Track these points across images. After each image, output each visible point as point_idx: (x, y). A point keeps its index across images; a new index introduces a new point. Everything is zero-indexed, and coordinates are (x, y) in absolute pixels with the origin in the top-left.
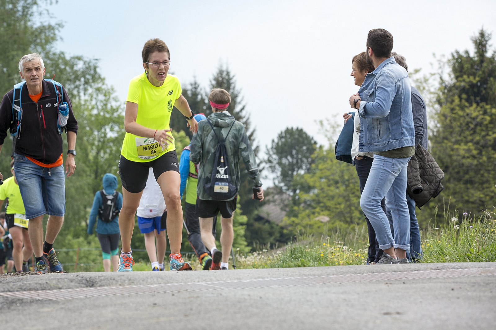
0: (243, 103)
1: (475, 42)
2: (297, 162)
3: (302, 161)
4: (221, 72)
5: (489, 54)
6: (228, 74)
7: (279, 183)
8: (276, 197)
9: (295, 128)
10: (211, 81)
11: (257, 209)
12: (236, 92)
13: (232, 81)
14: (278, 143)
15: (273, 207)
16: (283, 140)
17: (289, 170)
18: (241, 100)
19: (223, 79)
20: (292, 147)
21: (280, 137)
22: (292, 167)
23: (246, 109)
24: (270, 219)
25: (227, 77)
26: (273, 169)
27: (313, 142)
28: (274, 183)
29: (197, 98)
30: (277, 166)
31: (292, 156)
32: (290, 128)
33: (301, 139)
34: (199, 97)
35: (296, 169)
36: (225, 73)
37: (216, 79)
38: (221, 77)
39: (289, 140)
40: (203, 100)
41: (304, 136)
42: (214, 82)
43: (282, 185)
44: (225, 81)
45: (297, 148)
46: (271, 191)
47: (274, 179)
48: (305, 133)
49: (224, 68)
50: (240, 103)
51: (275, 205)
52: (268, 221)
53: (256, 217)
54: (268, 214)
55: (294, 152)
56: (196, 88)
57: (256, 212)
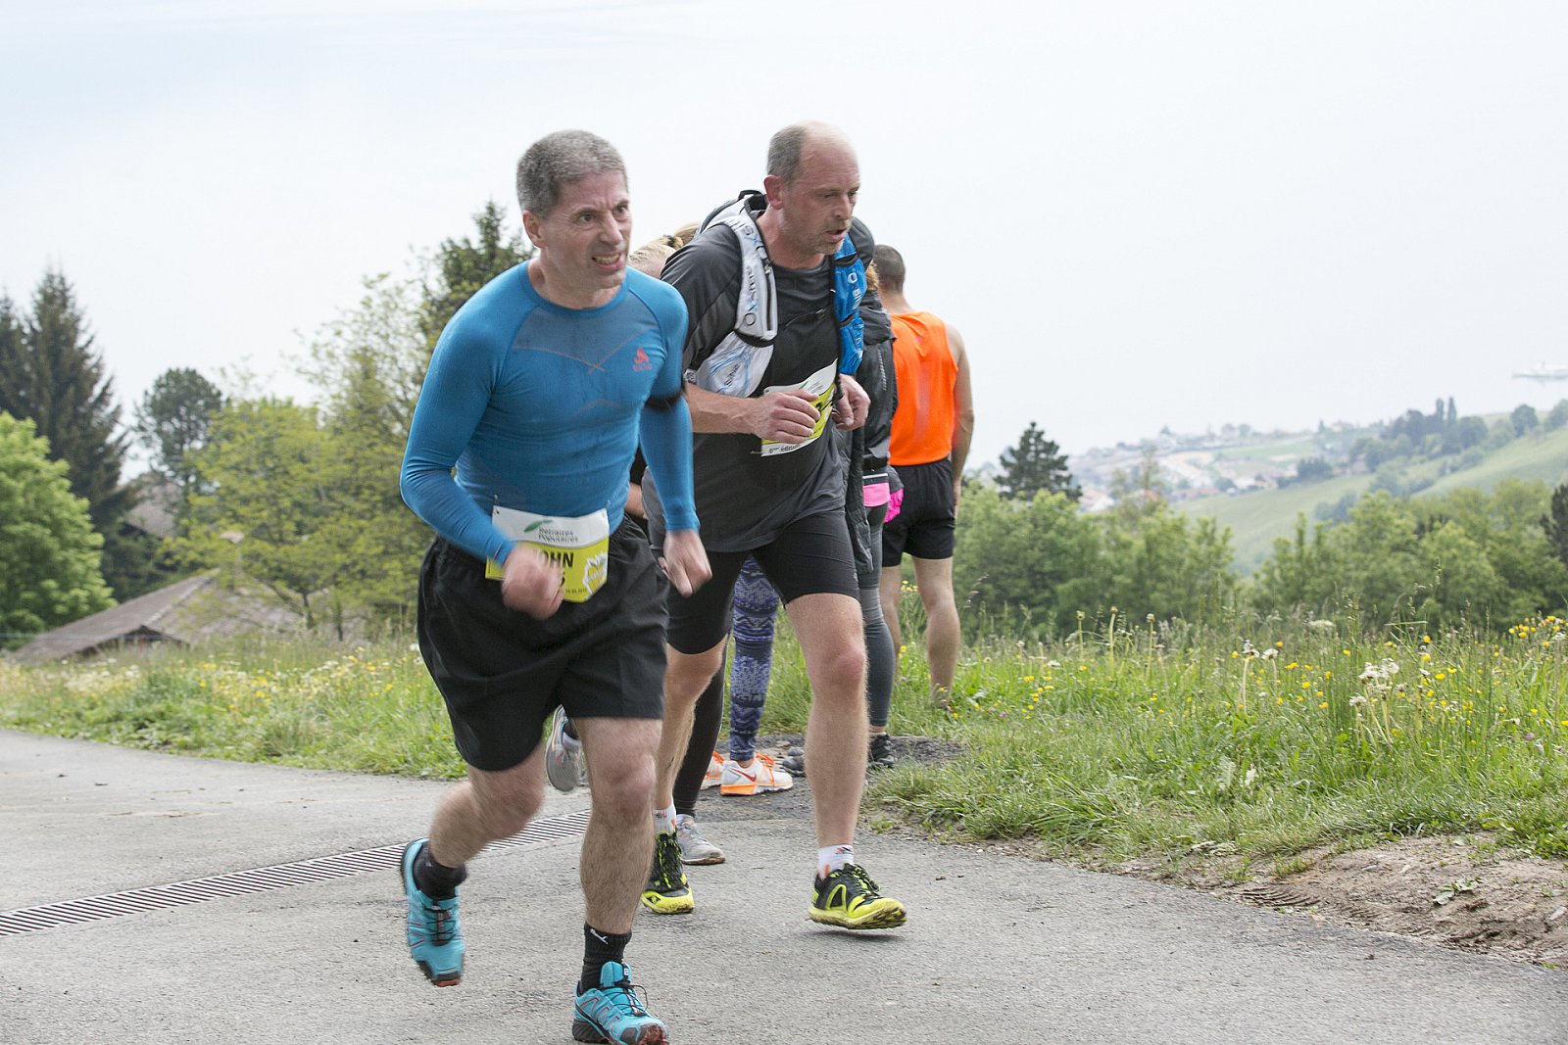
0: (91, 331)
1: (480, 223)
2: (189, 429)
3: (198, 426)
4: (50, 278)
5: (503, 243)
6: (62, 281)
7: (160, 464)
8: (156, 490)
9: (183, 368)
10: (33, 295)
11: (121, 514)
12: (77, 313)
13: (69, 294)
14: (154, 397)
15: (151, 508)
16: (163, 390)
17: (176, 442)
18: (88, 326)
19: (54, 289)
20: (179, 402)
21: (159, 386)
22: (181, 436)
23: (95, 341)
24: (147, 528)
25: (60, 287)
26: (147, 441)
27: (214, 392)
28: (151, 466)
29: (9, 325)
30: (155, 437)
31: (180, 419)
32: (174, 369)
33: (194, 388)
34: (14, 324)
35: (188, 440)
36: (57, 281)
37: (42, 292)
38: (51, 287)
39: (174, 391)
40: (20, 328)
41: (199, 381)
42: (39, 297)
43: (164, 468)
44: (57, 294)
45: (188, 403)
46: (145, 479)
47: (151, 458)
48: (200, 377)
49: (55, 272)
50: (84, 331)
51: (154, 504)
52: (143, 533)
53: (121, 528)
54: (143, 521)
55: (183, 411)
56: (7, 308)
57: (120, 519)
